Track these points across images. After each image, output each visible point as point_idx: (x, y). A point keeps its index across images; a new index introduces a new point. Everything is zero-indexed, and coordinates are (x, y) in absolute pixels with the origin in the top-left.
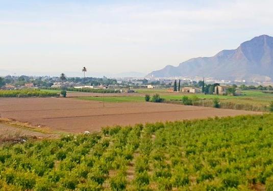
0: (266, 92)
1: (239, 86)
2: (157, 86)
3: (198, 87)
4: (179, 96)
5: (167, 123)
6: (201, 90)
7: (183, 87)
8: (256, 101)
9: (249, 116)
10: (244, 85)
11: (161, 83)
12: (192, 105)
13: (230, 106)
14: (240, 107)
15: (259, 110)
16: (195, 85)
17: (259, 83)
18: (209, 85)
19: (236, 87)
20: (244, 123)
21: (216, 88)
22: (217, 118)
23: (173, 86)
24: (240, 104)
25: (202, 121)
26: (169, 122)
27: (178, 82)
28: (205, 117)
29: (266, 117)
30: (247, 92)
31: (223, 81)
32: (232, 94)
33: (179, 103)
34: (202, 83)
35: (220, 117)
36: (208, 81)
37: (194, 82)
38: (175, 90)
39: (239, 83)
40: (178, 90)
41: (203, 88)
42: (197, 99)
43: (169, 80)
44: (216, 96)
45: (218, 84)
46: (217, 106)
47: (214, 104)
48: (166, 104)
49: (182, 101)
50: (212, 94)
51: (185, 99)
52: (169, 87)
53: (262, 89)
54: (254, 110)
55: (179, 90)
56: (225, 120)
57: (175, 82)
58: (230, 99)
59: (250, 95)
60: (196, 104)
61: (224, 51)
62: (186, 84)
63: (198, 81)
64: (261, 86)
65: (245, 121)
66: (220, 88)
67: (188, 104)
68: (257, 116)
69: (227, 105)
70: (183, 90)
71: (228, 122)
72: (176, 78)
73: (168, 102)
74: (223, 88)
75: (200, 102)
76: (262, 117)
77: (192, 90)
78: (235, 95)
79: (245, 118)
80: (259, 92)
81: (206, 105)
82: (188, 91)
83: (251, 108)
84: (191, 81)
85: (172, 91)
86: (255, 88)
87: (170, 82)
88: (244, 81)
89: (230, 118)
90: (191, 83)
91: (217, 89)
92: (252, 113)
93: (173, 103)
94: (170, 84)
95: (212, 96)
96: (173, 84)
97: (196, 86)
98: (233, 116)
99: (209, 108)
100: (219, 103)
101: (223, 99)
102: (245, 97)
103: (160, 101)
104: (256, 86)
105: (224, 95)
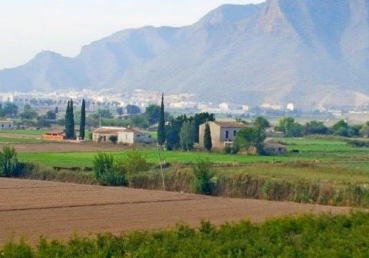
0: (358, 144)
1: (275, 122)
2: (9, 120)
3: (145, 127)
4: (83, 154)
5: (43, 246)
6: (155, 135)
7: (96, 125)
8: (330, 171)
9: (309, 220)
10: (290, 121)
11: (21, 110)
12: (125, 184)
13: (248, 188)
14: (279, 192)
15: (339, 201)
16: (134, 118)
17: (338, 115)
18: (182, 120)
19: (267, 125)
20: (291, 243)
21: (202, 128)
22: (206, 228)
23: (61, 123)
24: (279, 180)
25: (159, 237)
26: (49, 241)
27: (77, 108)
28: (168, 226)
29: (360, 223)
30: (300, 142)
31: (224, 107)
32: (254, 150)
33: (83, 180)
34: (157, 113)
35: (216, 223)
36: (177, 105)
37: (133, 109)
38: (70, 135)
39: (276, 113)
40: (78, 134)
41: (162, 128)
42: (143, 166)
43: (50, 102)
44: (205, 156)
45: (211, 117)
46: (208, 189)
47: (197, 183)
48: (39, 182)
49: (93, 173)
50: (191, 148)
51: (103, 165)
52: (47, 125)
53: (345, 134)
54: (324, 202)
55: (82, 135)
56: (234, 232)
57: (70, 110)
58: (247, 164)
59: (309, 153)
60: (141, 183)
61: (227, 10)
62: (104, 116)
63: (143, 106)
64: (342, 124)
65: (297, 238)
66: (215, 130)
67: (114, 183)
68: (334, 220)
69: (239, 185)
70: (96, 137)
71: (244, 242)
72: (74, 95)
73: (45, 176)
74: (227, 131)
75: (150, 174)
76: (348, 225)
77: (126, 137)
78: (263, 152)
79: (293, 227)
80: (337, 143)
81: (172, 184)
82: (114, 139)
83: (313, 194)
84: (123, 105)
85: (60, 138)
86: (324, 131)
87: (53, 107)
88: (291, 107)
89: (249, 229)
90: (120, 111)
91: (208, 131)
92: (318, 210)
93: (62, 178)
94: (52, 115)
95: (189, 156)
96: (61, 115)
97: (137, 122)
98: (258, 220)
99: (182, 194)
100: (214, 179)
101: (227, 166)
102: (295, 159)
103: (19, 171)
104: (329, 124)
105: (228, 151)
